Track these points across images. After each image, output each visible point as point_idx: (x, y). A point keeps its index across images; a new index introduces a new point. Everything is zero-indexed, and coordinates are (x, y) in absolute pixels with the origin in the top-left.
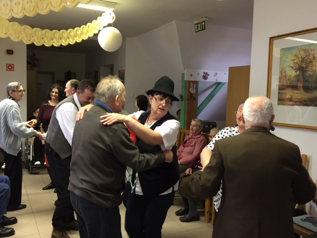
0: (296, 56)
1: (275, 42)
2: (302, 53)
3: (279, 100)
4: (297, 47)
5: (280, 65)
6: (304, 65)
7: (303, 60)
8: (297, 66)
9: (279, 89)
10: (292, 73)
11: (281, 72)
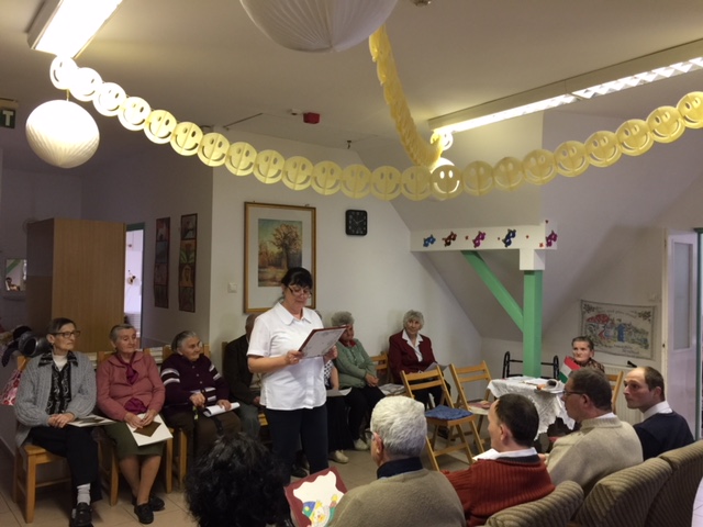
0: (277, 230)
1: (251, 209)
2: (284, 228)
3: (260, 280)
4: (278, 221)
5: (259, 238)
6: (287, 242)
7: (286, 237)
8: (279, 242)
9: (260, 267)
10: (274, 250)
11: (260, 247)
